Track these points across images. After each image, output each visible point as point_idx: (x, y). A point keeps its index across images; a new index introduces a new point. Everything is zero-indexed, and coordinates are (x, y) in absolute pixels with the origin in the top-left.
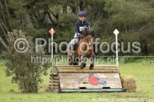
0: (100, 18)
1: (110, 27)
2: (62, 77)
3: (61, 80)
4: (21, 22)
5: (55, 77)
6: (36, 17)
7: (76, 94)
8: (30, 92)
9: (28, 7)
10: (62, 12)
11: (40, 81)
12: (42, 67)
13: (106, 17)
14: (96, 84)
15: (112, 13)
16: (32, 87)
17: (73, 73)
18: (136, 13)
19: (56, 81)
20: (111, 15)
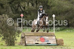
0: (46, 9)
1: (51, 13)
2: (27, 38)
3: (26, 40)
4: (7, 10)
5: (23, 38)
6: (14, 8)
7: (34, 46)
8: (11, 45)
9: (10, 3)
10: (27, 5)
11: (16, 40)
12: (17, 33)
13: (49, 8)
14: (44, 42)
15: (52, 6)
16: (12, 43)
17: (32, 36)
18: (63, 7)
19: (24, 40)
20: (51, 7)
